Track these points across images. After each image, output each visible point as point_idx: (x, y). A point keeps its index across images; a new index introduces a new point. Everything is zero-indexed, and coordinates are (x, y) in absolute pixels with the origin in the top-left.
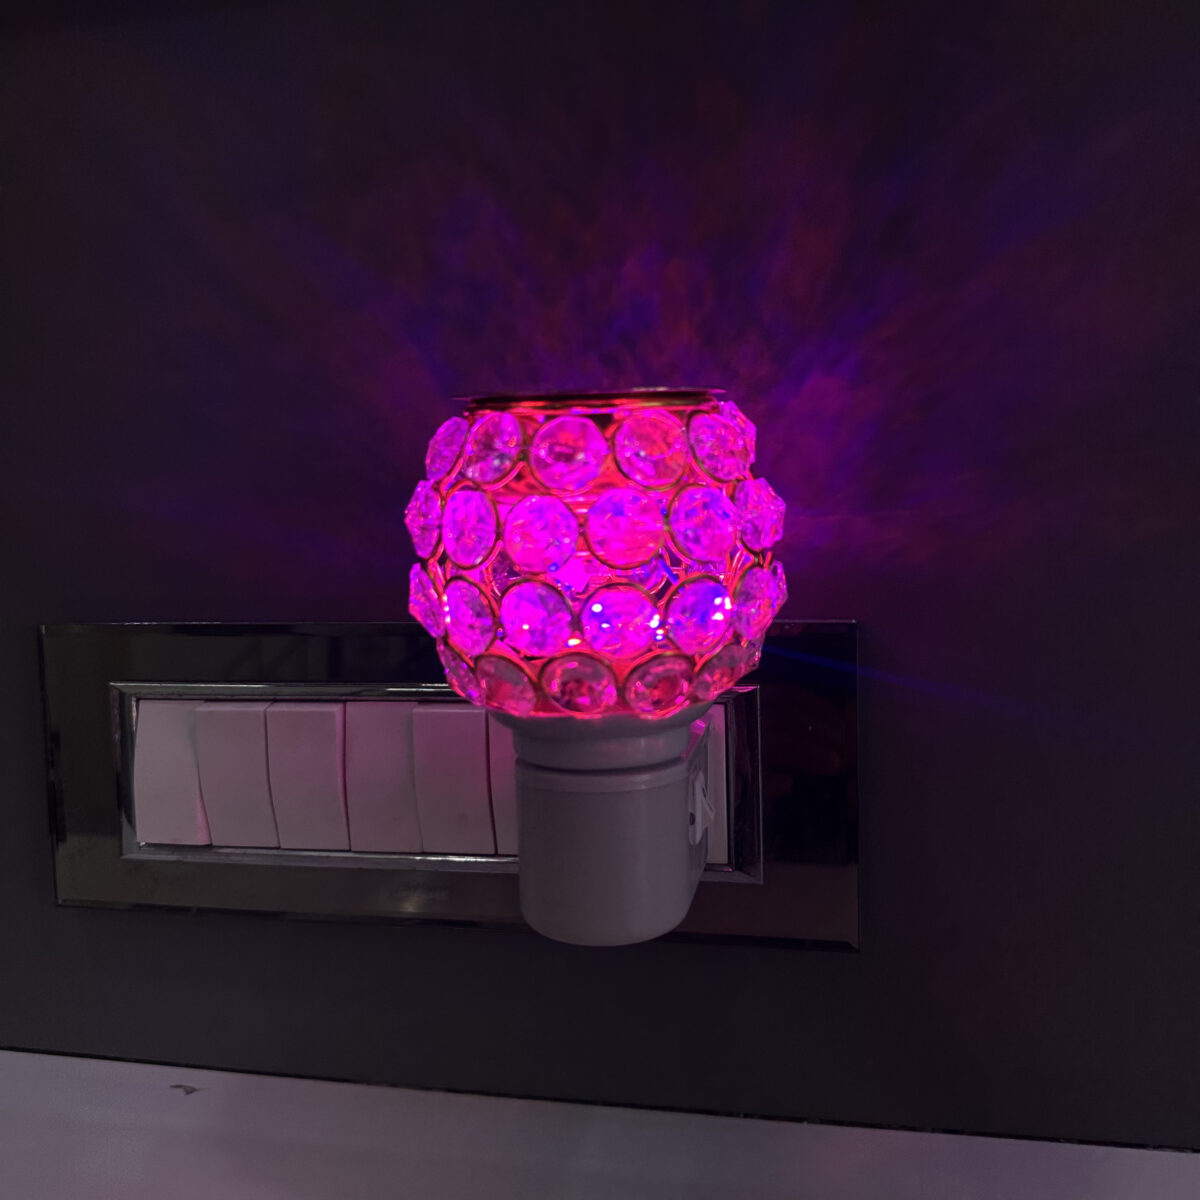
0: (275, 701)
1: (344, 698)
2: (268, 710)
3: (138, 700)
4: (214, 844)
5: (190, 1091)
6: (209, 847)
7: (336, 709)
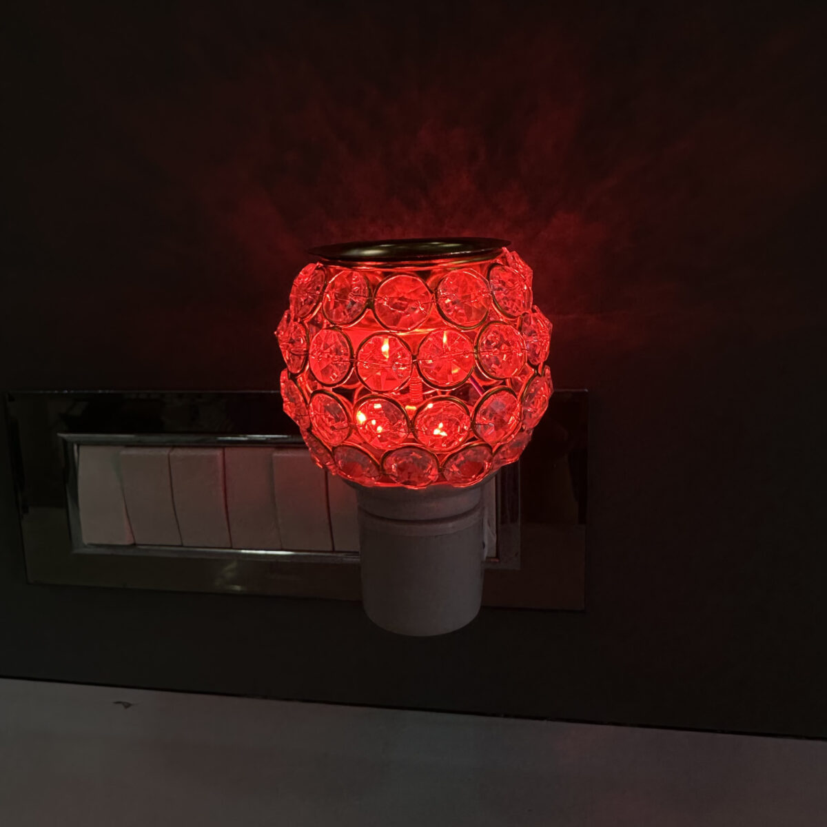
0: (174, 447)
1: (223, 445)
2: (171, 454)
3: (78, 446)
4: (137, 542)
5: (127, 706)
6: (134, 545)
7: (218, 453)
